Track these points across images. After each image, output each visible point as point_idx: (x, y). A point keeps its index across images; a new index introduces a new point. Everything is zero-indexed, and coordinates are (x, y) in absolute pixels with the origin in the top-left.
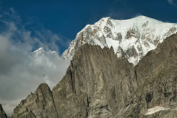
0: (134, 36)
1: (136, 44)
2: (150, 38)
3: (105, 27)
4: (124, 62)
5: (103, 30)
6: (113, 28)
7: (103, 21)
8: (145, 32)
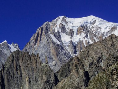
0: (84, 32)
1: (84, 39)
2: (96, 35)
3: (60, 24)
4: (46, 68)
5: (58, 26)
6: (67, 25)
7: (59, 19)
8: (93, 29)
